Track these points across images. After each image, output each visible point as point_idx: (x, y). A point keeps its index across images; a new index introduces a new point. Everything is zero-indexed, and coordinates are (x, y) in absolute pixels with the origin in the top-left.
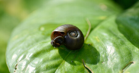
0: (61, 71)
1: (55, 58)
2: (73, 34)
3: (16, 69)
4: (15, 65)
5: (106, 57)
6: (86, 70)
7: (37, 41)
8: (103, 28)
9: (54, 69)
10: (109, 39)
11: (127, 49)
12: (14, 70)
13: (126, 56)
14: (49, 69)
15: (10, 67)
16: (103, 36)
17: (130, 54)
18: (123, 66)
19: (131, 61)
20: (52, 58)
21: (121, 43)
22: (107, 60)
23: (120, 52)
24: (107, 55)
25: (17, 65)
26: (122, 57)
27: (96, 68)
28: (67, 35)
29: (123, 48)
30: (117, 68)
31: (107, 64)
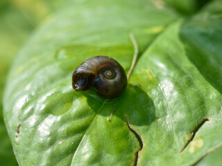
0: (91, 137)
1: (81, 115)
2: (109, 73)
3: (18, 132)
4: (18, 125)
5: (164, 108)
6: (131, 134)
7: (52, 80)
8: (158, 51)
9: (80, 135)
10: (168, 76)
11: (198, 94)
12: (17, 134)
13: (196, 108)
14: (72, 135)
15: (9, 127)
16: (157, 67)
17: (202, 103)
18: (191, 126)
19: (205, 118)
20: (76, 115)
21: (187, 84)
22: (165, 114)
23: (185, 101)
24: (165, 104)
25: (20, 125)
26: (189, 110)
27: (147, 130)
28: (99, 77)
29: (190, 93)
30: (182, 130)
31: (166, 123)
